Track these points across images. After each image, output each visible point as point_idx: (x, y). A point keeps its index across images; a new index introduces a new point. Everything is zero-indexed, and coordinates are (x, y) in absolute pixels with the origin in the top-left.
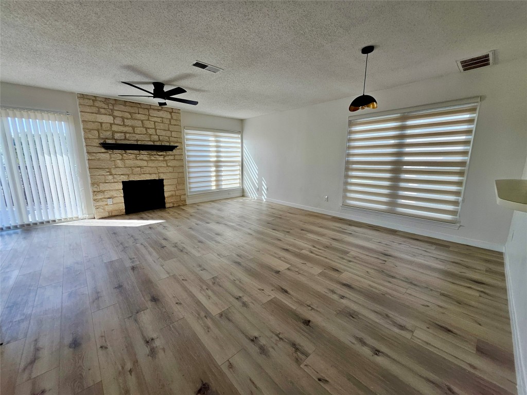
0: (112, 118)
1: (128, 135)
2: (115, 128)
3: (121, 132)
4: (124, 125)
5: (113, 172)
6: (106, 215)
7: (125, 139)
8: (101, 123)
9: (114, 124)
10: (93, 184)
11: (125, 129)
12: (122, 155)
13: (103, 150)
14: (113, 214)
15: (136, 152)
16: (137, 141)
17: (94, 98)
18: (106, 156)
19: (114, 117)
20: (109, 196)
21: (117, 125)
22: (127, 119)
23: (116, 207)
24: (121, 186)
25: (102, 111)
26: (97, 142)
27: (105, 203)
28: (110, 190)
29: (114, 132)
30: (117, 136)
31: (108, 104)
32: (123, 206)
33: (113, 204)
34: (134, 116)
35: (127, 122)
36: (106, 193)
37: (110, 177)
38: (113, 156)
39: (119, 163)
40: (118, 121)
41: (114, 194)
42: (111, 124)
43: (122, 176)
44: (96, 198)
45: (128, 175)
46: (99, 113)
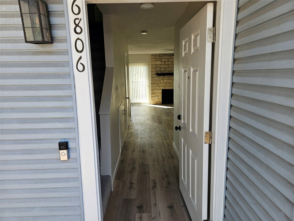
0: (161, 62)
1: (166, 69)
2: (162, 66)
3: (164, 68)
4: (165, 65)
5: (159, 85)
6: (155, 103)
7: (165, 71)
8: (157, 65)
9: (161, 64)
10: (152, 90)
11: (165, 66)
12: (163, 77)
13: (157, 76)
14: (157, 103)
15: (168, 76)
16: (169, 71)
17: (155, 55)
18: (157, 78)
19: (162, 62)
20: (156, 95)
21: (162, 65)
22: (166, 62)
23: (158, 100)
24: (161, 91)
25: (158, 60)
26: (154, 73)
27: (155, 98)
28: (157, 93)
29: (161, 68)
30: (162, 70)
31: (160, 57)
32: (161, 100)
33: (158, 99)
34: (169, 60)
35: (166, 63)
36: (156, 94)
37: (158, 87)
38: (160, 78)
39: (162, 81)
40: (163, 63)
41: (158, 94)
42: (160, 65)
43: (162, 87)
44: (152, 96)
45: (164, 87)
46: (157, 61)
